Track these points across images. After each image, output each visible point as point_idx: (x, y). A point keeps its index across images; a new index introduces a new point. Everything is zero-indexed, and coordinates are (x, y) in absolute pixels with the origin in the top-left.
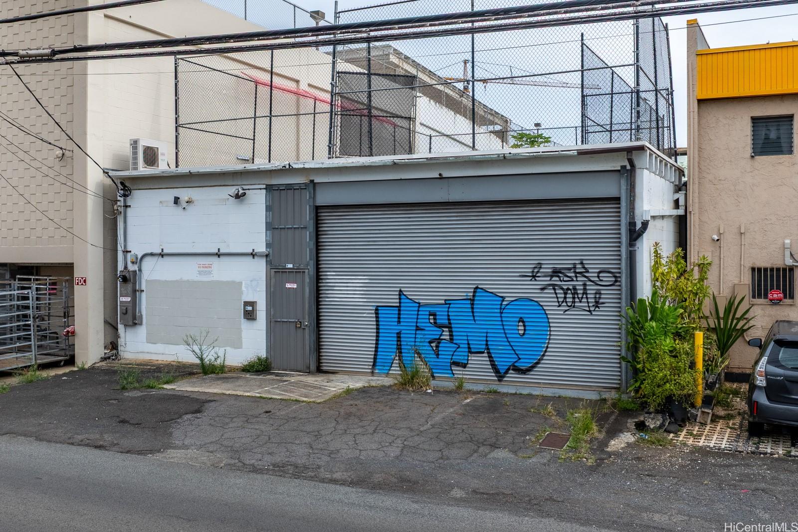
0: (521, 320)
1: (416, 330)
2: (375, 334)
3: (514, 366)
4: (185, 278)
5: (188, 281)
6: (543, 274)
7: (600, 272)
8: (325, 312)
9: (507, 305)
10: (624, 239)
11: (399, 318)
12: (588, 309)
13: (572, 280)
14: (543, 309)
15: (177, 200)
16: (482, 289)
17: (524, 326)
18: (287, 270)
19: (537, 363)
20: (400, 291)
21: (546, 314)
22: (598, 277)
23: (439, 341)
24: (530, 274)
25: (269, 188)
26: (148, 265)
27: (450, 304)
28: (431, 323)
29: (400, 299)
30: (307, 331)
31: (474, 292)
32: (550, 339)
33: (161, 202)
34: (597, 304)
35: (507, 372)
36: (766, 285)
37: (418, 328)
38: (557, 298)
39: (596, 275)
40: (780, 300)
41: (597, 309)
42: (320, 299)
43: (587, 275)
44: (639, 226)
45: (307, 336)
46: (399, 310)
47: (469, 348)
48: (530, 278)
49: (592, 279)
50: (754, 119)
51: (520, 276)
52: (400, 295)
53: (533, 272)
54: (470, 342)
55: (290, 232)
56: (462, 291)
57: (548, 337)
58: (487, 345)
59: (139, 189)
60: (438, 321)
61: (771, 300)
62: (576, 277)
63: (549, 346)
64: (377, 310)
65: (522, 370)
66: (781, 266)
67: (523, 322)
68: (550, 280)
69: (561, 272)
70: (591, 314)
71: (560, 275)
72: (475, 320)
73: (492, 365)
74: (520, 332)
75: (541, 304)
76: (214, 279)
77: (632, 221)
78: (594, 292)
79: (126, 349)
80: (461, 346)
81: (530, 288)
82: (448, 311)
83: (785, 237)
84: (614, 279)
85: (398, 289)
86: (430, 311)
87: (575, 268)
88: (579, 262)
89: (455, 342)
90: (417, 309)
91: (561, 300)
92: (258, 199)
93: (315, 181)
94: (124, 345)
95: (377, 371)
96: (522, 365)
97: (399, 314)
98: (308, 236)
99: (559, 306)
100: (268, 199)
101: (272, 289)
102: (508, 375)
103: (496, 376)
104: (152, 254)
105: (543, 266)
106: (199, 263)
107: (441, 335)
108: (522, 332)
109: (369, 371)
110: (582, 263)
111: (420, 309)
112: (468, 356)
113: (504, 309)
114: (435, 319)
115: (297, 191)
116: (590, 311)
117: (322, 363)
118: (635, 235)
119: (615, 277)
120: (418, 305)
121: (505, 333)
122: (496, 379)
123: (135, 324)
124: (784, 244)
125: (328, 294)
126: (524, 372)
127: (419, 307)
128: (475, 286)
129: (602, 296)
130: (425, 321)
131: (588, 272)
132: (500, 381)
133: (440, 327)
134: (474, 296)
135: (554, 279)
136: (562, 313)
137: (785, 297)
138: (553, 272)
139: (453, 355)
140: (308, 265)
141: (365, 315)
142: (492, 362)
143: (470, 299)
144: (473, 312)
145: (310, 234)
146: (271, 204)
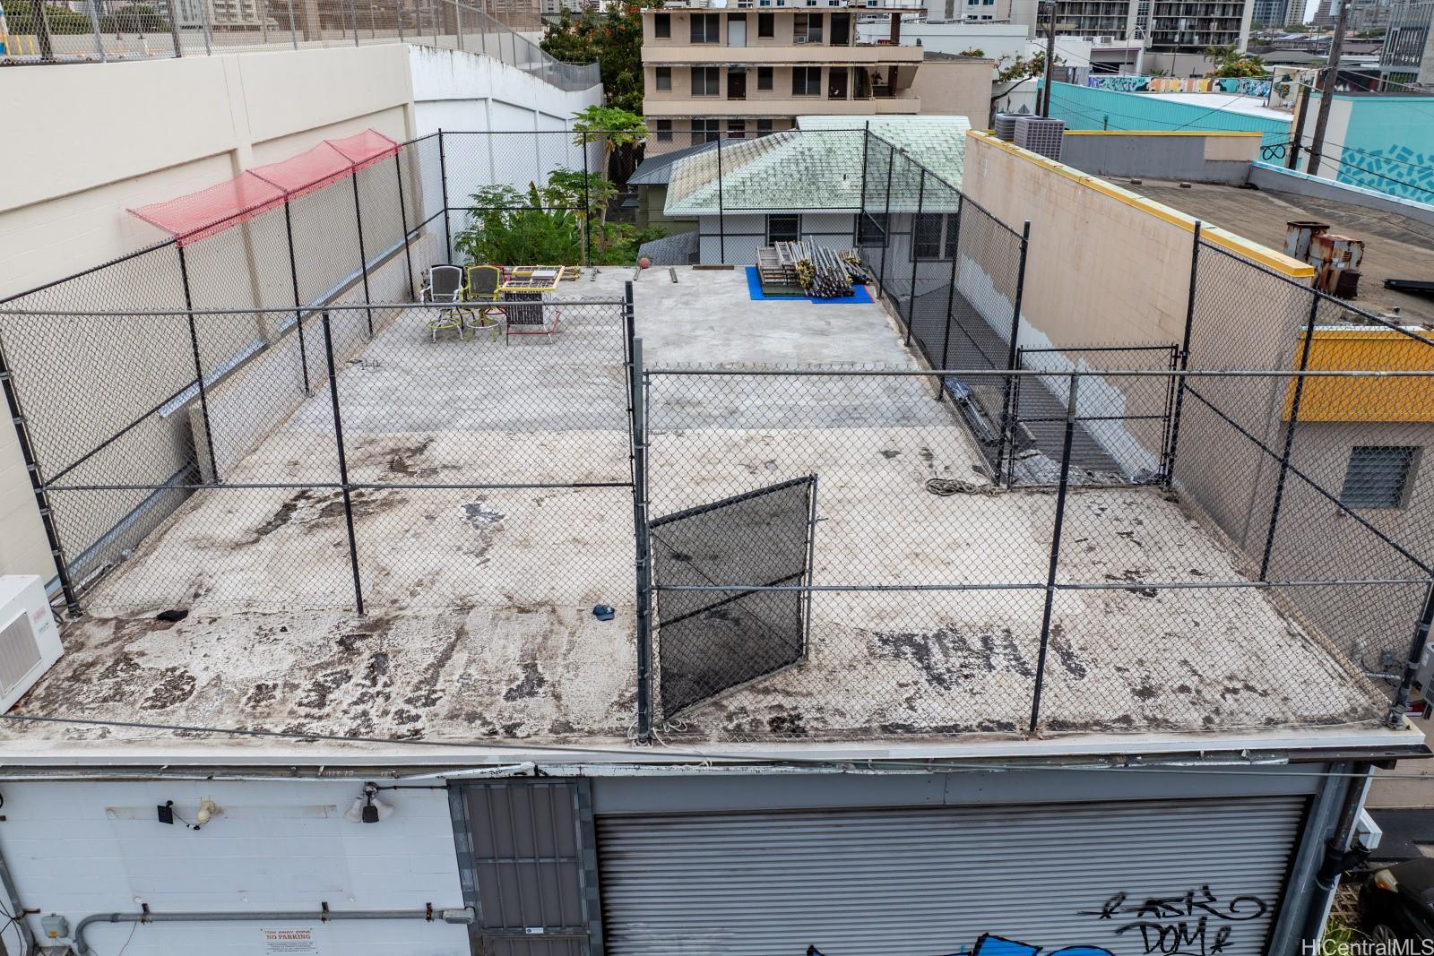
6: (1125, 909)
7: (1236, 901)
10: (1309, 866)
12: (1200, 954)
13: (1182, 915)
15: (166, 813)
16: (995, 937)
18: (529, 939)
20: (812, 947)
22: (1232, 907)
24: (1100, 911)
25: (457, 787)
31: (979, 942)
33: (109, 810)
34: (1219, 946)
38: (1147, 942)
39: (1228, 905)
41: (1217, 952)
43: (1211, 905)
48: (1099, 917)
49: (1220, 911)
51: (1079, 914)
52: (809, 954)
53: (1106, 907)
56: (952, 941)
62: (1190, 910)
68: (1138, 917)
69: (1161, 905)
71: (1160, 908)
75: (1114, 952)
77: (1335, 838)
78: (1218, 929)
81: (1095, 932)
84: (1259, 909)
85: (806, 946)
87: (1190, 897)
88: (1200, 887)
91: (1152, 944)
98: (583, 875)
99: (1148, 952)
100: (457, 807)
104: (114, 918)
105: (1129, 897)
106: (267, 929)
110: (1205, 889)
119: (1265, 906)
128: (980, 934)
129: (1233, 934)
131: (1215, 901)
134: (977, 949)
135: (1146, 914)
138: (1147, 905)
140: (585, 929)
143: (969, 953)
145: (587, 873)
146: (467, 817)
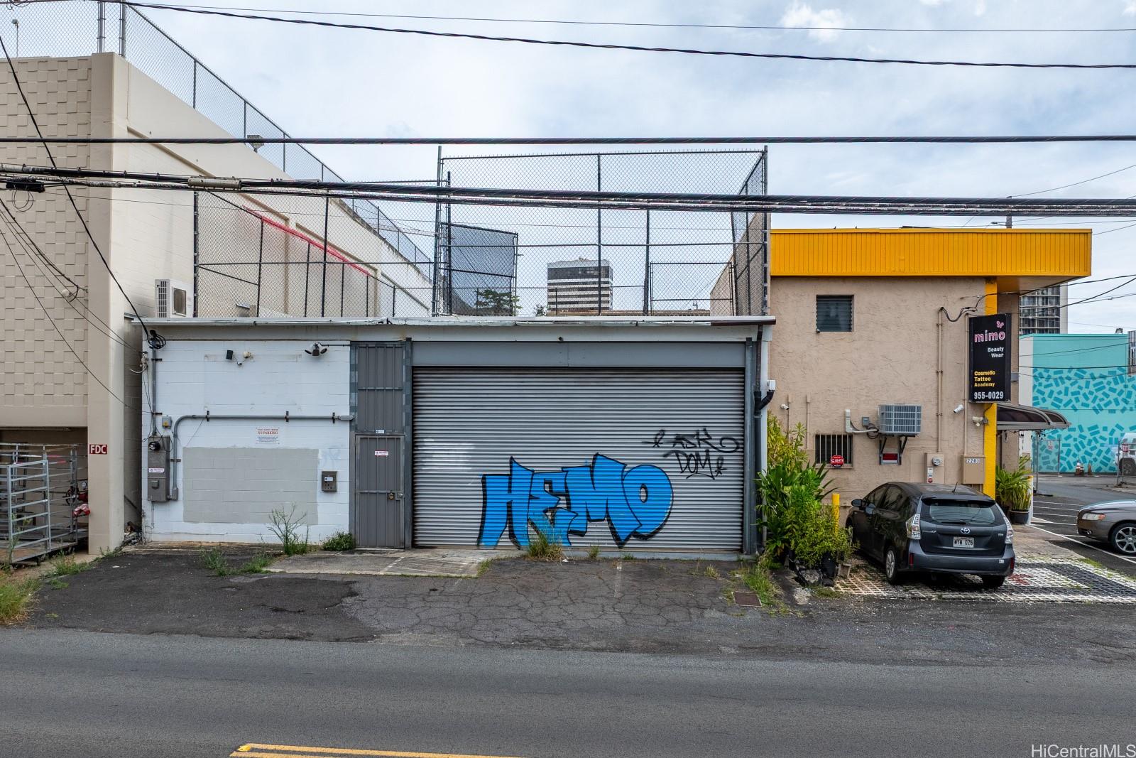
0: (644, 486)
1: (529, 499)
2: (482, 505)
3: (636, 532)
4: (240, 445)
5: (244, 448)
6: (666, 441)
7: (722, 439)
8: (420, 481)
9: (628, 472)
10: (749, 408)
11: (510, 487)
12: (710, 475)
13: (696, 447)
14: (666, 475)
15: (230, 355)
16: (602, 455)
17: (647, 492)
18: (377, 437)
19: (659, 529)
20: (512, 458)
21: (669, 480)
22: (721, 444)
23: (554, 509)
24: (653, 441)
25: (354, 345)
26: (186, 431)
27: (567, 471)
28: (547, 492)
29: (511, 467)
30: (402, 503)
31: (594, 459)
32: (672, 505)
33: (206, 356)
34: (719, 470)
35: (627, 539)
36: (829, 451)
37: (531, 497)
38: (680, 464)
39: (719, 441)
40: (841, 464)
41: (719, 474)
42: (416, 468)
43: (709, 441)
44: (764, 395)
45: (402, 509)
46: (510, 479)
47: (588, 516)
48: (653, 445)
49: (715, 446)
50: (819, 298)
51: (642, 443)
52: (511, 463)
53: (656, 438)
54: (589, 510)
55: (380, 394)
56: (580, 457)
57: (671, 503)
58: (607, 512)
59: (174, 340)
60: (554, 489)
61: (833, 465)
62: (699, 444)
63: (672, 511)
64: (484, 478)
65: (643, 536)
66: (843, 434)
67: (645, 488)
68: (673, 447)
69: (684, 439)
70: (714, 479)
71: (683, 442)
72: (594, 487)
73: (612, 532)
74: (642, 498)
75: (664, 470)
76: (281, 446)
77: (758, 390)
78: (716, 458)
79: (155, 530)
80: (579, 514)
81: (652, 455)
82: (565, 479)
83: (845, 407)
84: (735, 446)
85: (510, 457)
86: (545, 479)
87: (698, 435)
88: (702, 429)
89: (572, 510)
90: (530, 477)
91: (684, 466)
92: (340, 357)
93: (412, 340)
94: (150, 525)
95: (483, 544)
96: (644, 531)
97: (510, 483)
98: (404, 398)
99: (682, 472)
100: (353, 357)
101: (358, 457)
102: (629, 542)
103: (617, 544)
104: (194, 418)
105: (666, 433)
106: (259, 427)
107: (558, 503)
108: (644, 498)
109: (474, 544)
110: (705, 430)
111: (534, 477)
112: (587, 524)
113: (625, 476)
114: (550, 487)
115: (391, 349)
116: (712, 477)
117: (416, 537)
118: (761, 404)
119: (737, 443)
120: (531, 473)
121: (627, 500)
122: (616, 546)
123: (168, 500)
124: (845, 413)
125: (425, 462)
126: (645, 538)
127: (533, 475)
128: (594, 453)
129: (725, 462)
130: (539, 490)
131: (711, 439)
132: (619, 548)
133: (556, 495)
134: (593, 463)
135: (677, 445)
136: (685, 478)
137: (845, 462)
138: (677, 439)
139: (570, 524)
140: (403, 431)
141: (469, 485)
142: (612, 529)
143: (590, 467)
144: (592, 480)
145: (406, 396)
146: (357, 362)
